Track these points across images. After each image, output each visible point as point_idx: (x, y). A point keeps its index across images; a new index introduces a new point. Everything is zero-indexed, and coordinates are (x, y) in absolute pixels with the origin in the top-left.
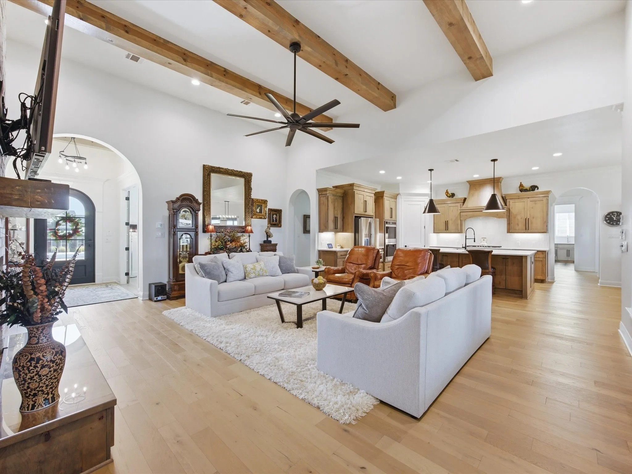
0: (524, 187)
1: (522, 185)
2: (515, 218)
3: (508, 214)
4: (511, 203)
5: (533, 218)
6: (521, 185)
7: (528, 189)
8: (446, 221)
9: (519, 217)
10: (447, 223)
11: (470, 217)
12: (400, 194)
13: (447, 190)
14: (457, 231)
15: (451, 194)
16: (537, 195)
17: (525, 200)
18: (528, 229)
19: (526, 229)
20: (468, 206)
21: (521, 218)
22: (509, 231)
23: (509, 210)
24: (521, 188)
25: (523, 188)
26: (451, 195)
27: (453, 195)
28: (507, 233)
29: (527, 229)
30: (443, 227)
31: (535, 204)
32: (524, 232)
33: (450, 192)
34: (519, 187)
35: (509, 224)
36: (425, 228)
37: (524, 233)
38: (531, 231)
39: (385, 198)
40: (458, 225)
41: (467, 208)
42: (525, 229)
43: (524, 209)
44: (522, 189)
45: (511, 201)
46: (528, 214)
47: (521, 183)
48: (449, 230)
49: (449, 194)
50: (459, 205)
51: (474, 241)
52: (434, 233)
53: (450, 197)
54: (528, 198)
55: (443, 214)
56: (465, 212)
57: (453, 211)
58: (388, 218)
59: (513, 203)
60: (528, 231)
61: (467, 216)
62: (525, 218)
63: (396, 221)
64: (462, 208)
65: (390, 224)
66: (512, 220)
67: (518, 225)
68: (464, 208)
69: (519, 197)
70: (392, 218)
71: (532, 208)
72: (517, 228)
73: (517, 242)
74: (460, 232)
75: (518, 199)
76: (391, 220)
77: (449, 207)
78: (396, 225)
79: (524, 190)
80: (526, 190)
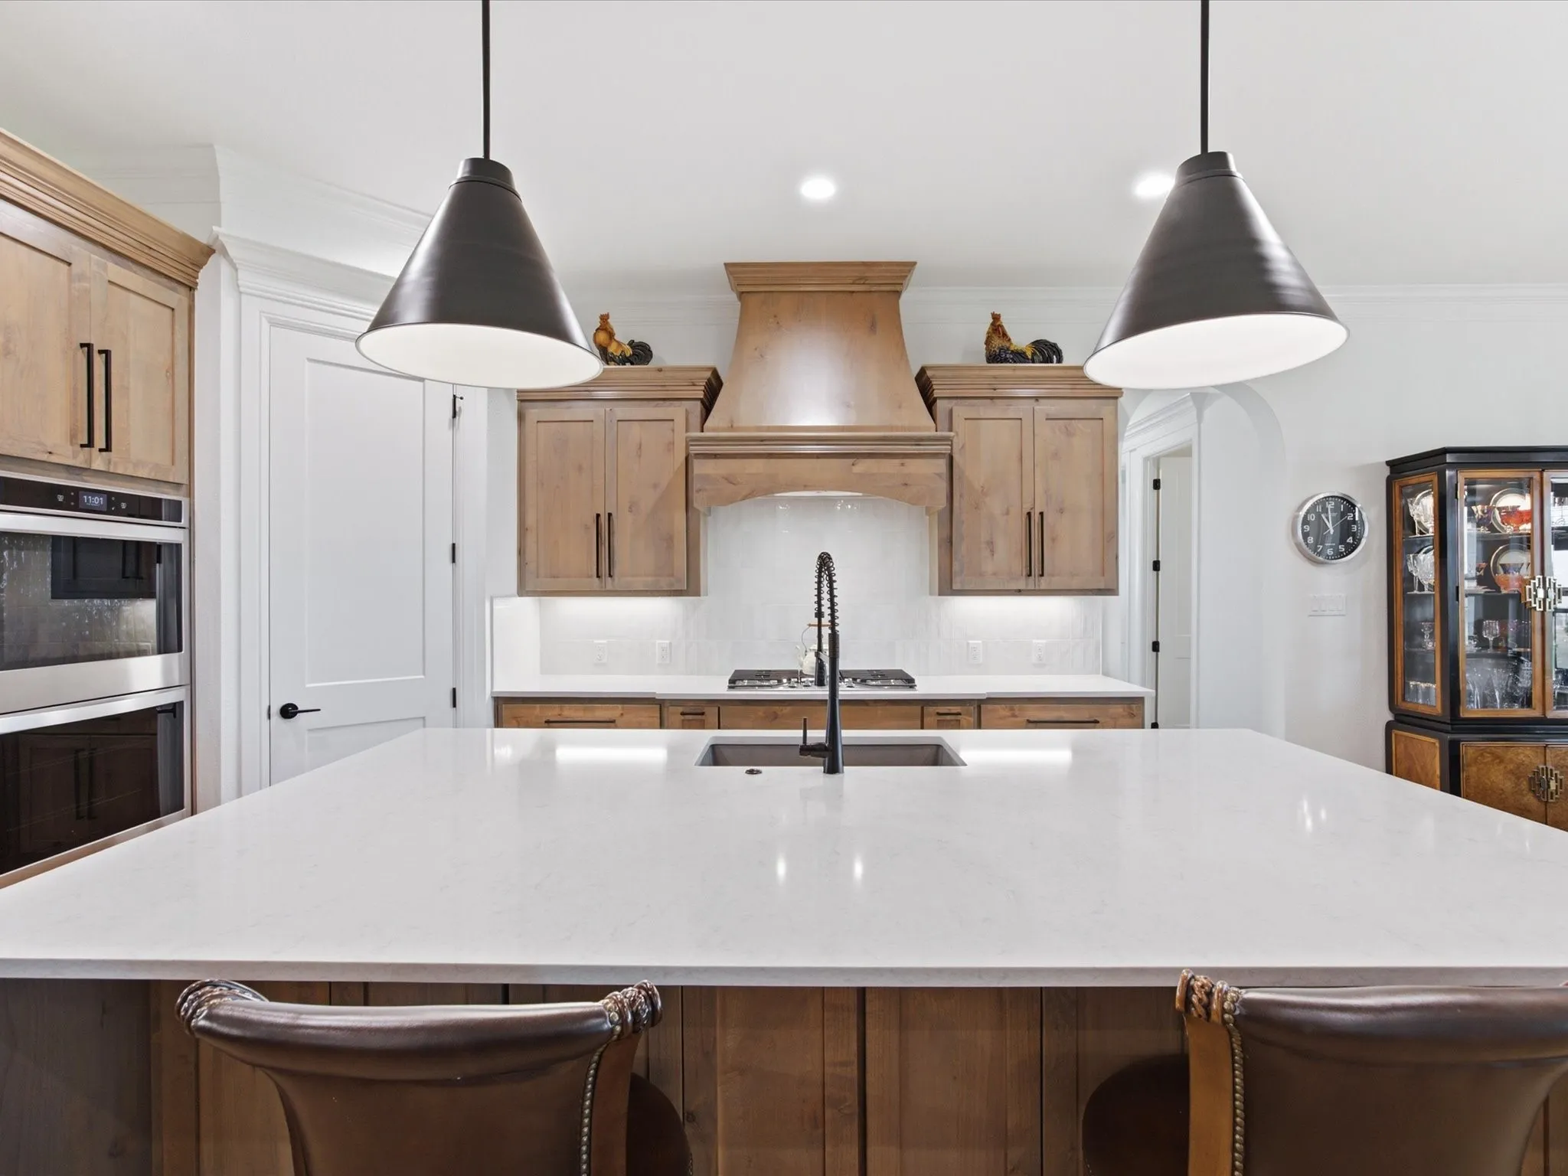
0: (1007, 338)
1: (1001, 325)
2: (977, 507)
4: (958, 423)
5: (1061, 511)
6: (997, 328)
7: (1028, 355)
8: (598, 516)
9: (995, 505)
10: (603, 529)
11: (750, 495)
12: (225, 253)
13: (604, 318)
14: (664, 585)
15: (631, 344)
16: (1075, 385)
17: (1023, 410)
18: (1043, 573)
19: (1030, 574)
20: (743, 424)
21: (1007, 513)
22: (949, 588)
24: (997, 343)
25: (1003, 343)
26: (629, 352)
27: (641, 353)
28: (939, 591)
29: (1032, 572)
30: (580, 552)
31: (1069, 434)
32: (1022, 586)
33: (624, 334)
34: (988, 342)
36: (454, 561)
37: (1019, 592)
38: (1053, 583)
40: (670, 540)
41: (731, 429)
42: (1027, 572)
43: (1021, 459)
44: (999, 350)
45: (961, 411)
46: (1040, 490)
47: (995, 317)
48: (616, 577)
49: (619, 344)
50: (677, 411)
52: (523, 590)
53: (624, 360)
54: (1036, 399)
55: (580, 468)
56: (715, 456)
57: (640, 448)
58: (40, 443)
59: (968, 421)
60: (1039, 581)
61: (731, 483)
62: (1027, 508)
63: (178, 485)
64: (702, 431)
65: (80, 507)
66: (963, 522)
67: (992, 552)
68: (714, 430)
69: (995, 389)
70: (114, 460)
71: (1056, 455)
72: (988, 567)
73: (970, 642)
74: (685, 588)
75: (989, 401)
76: (95, 466)
77: (619, 423)
78: (182, 530)
79: (1012, 359)
80: (1019, 356)
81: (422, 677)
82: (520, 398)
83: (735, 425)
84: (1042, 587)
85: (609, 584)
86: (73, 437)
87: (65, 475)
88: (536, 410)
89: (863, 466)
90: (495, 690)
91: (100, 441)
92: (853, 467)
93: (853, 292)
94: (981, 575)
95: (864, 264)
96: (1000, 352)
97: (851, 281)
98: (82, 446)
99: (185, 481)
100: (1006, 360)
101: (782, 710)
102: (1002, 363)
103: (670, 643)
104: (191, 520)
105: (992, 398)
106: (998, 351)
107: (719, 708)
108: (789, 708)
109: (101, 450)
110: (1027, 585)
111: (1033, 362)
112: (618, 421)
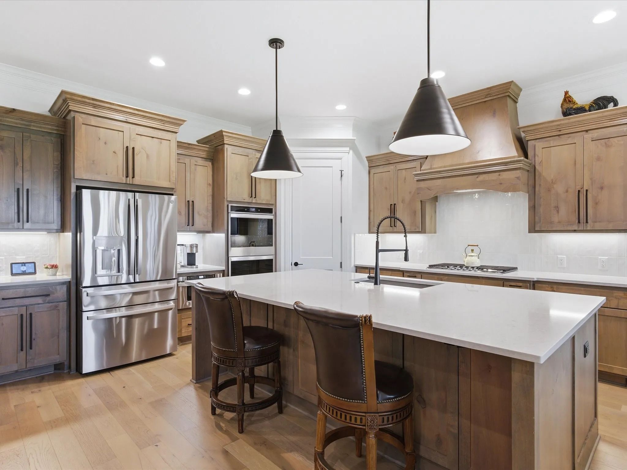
0: (574, 103)
1: (570, 97)
2: (549, 190)
3: (531, 182)
4: (539, 151)
5: (601, 188)
6: (568, 99)
7: (587, 108)
8: (391, 205)
9: (560, 188)
10: (393, 210)
11: (436, 194)
14: (414, 229)
16: (611, 120)
17: (577, 138)
18: (587, 222)
19: (579, 222)
20: (436, 166)
21: (567, 191)
22: (533, 229)
23: (533, 170)
24: (566, 106)
25: (571, 106)
28: (530, 232)
29: (581, 221)
31: (607, 146)
32: (576, 229)
34: (562, 107)
35: (533, 208)
36: (341, 222)
37: (575, 231)
38: (598, 226)
39: (229, 150)
40: (415, 212)
41: (431, 169)
42: (577, 221)
43: (575, 164)
45: (539, 145)
46: (586, 178)
47: (566, 93)
48: (397, 227)
50: (417, 164)
51: (406, 259)
52: (370, 232)
54: (587, 131)
55: (386, 188)
56: (424, 180)
57: (405, 179)
58: (242, 198)
59: (544, 149)
60: (586, 225)
61: (429, 190)
62: (578, 188)
63: (272, 204)
64: (421, 171)
65: (250, 211)
66: (541, 198)
67: (558, 212)
68: (425, 170)
69: (560, 131)
70: (257, 200)
71: (599, 159)
72: (555, 219)
73: (559, 256)
74: (420, 230)
75: (557, 137)
76: (253, 202)
77: (399, 171)
78: (273, 216)
79: (574, 113)
80: (581, 110)
81: (332, 257)
82: (370, 166)
83: (432, 167)
84: (588, 229)
85: (395, 229)
86: (249, 195)
87: (247, 204)
88: (373, 170)
89: (482, 177)
90: (356, 264)
91: (254, 196)
92: (477, 179)
93: (486, 101)
94: (552, 223)
95: (488, 88)
96: (566, 111)
97: (484, 97)
98: (250, 197)
99: (274, 203)
100: (570, 114)
101: (444, 278)
102: (568, 116)
103: (423, 252)
104: (276, 213)
105: (559, 135)
106: (565, 110)
107: (421, 275)
108: (447, 277)
109: (254, 198)
110: (578, 227)
111: (590, 111)
112: (398, 170)
